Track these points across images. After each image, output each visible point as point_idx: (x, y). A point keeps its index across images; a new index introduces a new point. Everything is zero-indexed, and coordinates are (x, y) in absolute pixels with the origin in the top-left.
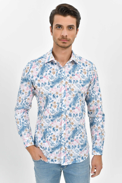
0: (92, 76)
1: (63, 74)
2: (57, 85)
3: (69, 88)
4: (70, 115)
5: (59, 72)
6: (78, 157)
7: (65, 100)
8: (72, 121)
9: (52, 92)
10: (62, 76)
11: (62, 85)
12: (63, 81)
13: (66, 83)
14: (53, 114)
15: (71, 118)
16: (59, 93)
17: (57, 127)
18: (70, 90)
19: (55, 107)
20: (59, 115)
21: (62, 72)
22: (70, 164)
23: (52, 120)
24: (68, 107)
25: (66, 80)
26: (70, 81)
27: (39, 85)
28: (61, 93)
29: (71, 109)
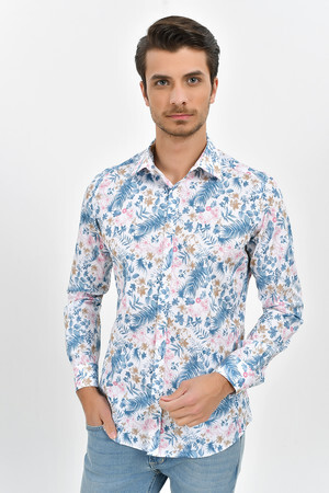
0: (261, 216)
1: (173, 206)
2: (154, 233)
3: (182, 243)
4: (180, 318)
5: (162, 200)
6: (198, 441)
7: (169, 277)
8: (183, 336)
9: (137, 251)
10: (169, 212)
11: (166, 235)
12: (171, 223)
13: (178, 229)
14: (137, 312)
15: (181, 327)
16: (157, 256)
17: (145, 346)
18: (184, 249)
19: (143, 292)
20: (150, 314)
21: (170, 199)
22: (174, 456)
23: (133, 329)
24: (176, 296)
25: (178, 223)
26: (189, 226)
27: (109, 230)
28: (161, 257)
29: (182, 301)
